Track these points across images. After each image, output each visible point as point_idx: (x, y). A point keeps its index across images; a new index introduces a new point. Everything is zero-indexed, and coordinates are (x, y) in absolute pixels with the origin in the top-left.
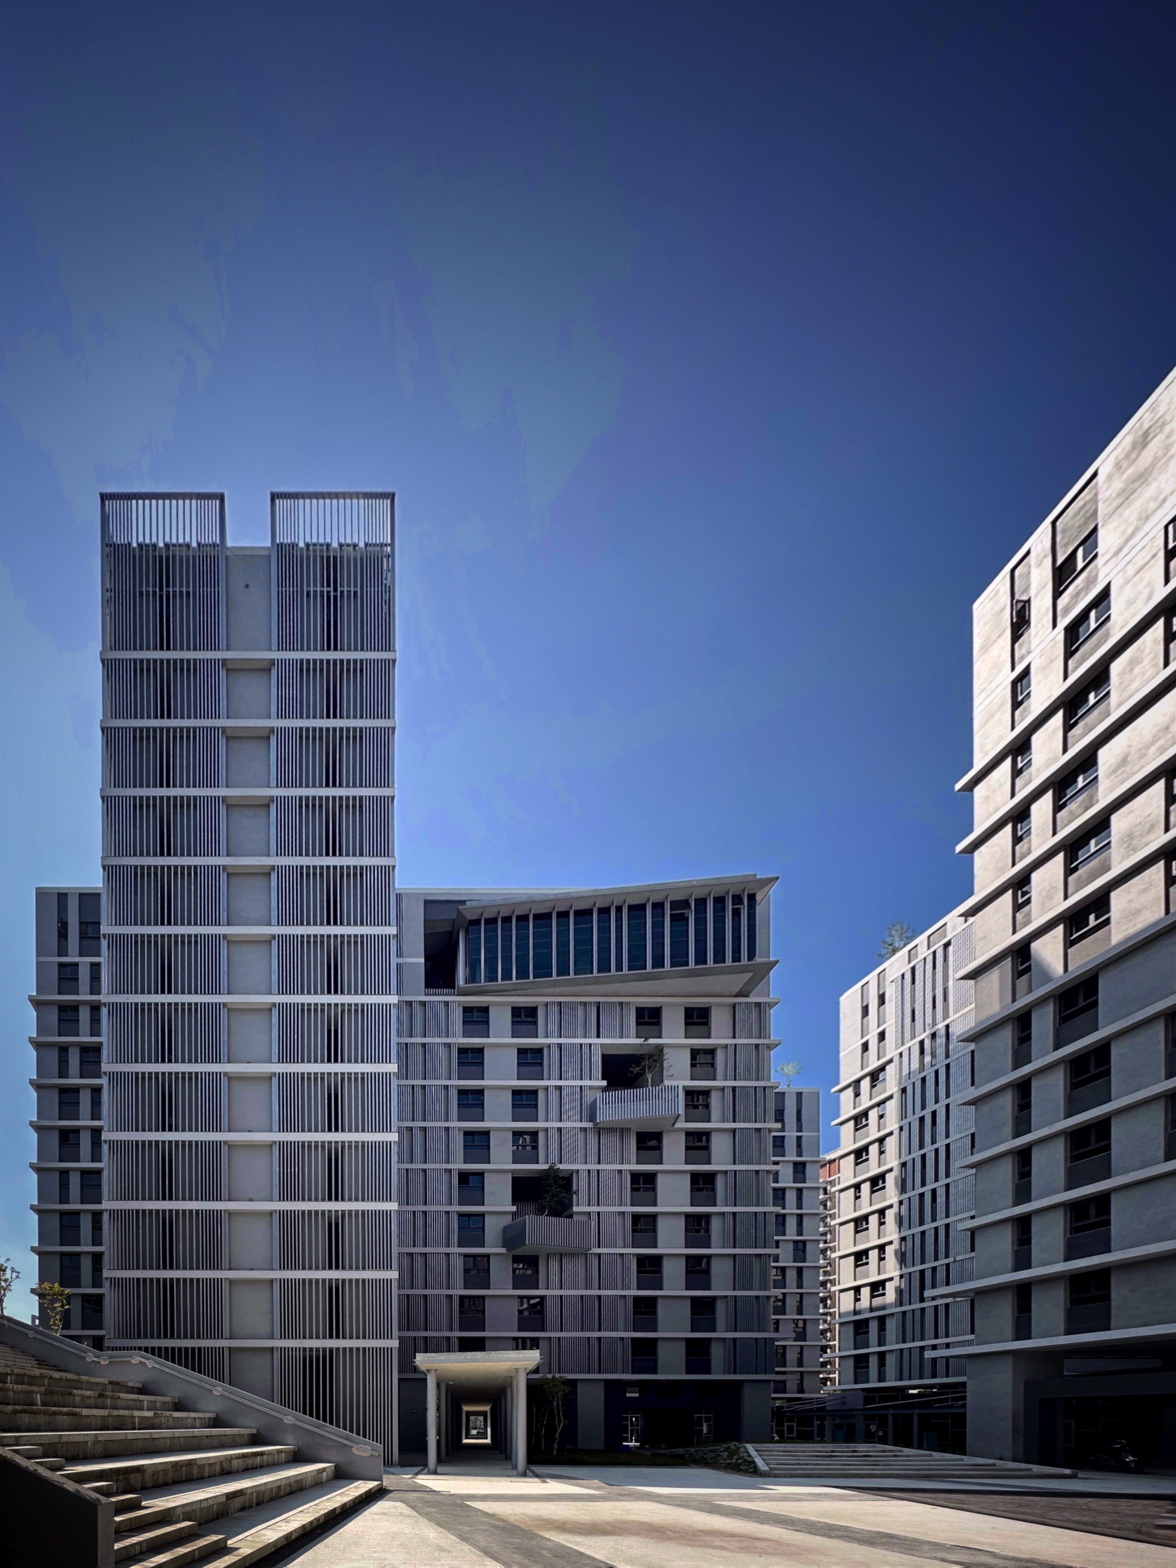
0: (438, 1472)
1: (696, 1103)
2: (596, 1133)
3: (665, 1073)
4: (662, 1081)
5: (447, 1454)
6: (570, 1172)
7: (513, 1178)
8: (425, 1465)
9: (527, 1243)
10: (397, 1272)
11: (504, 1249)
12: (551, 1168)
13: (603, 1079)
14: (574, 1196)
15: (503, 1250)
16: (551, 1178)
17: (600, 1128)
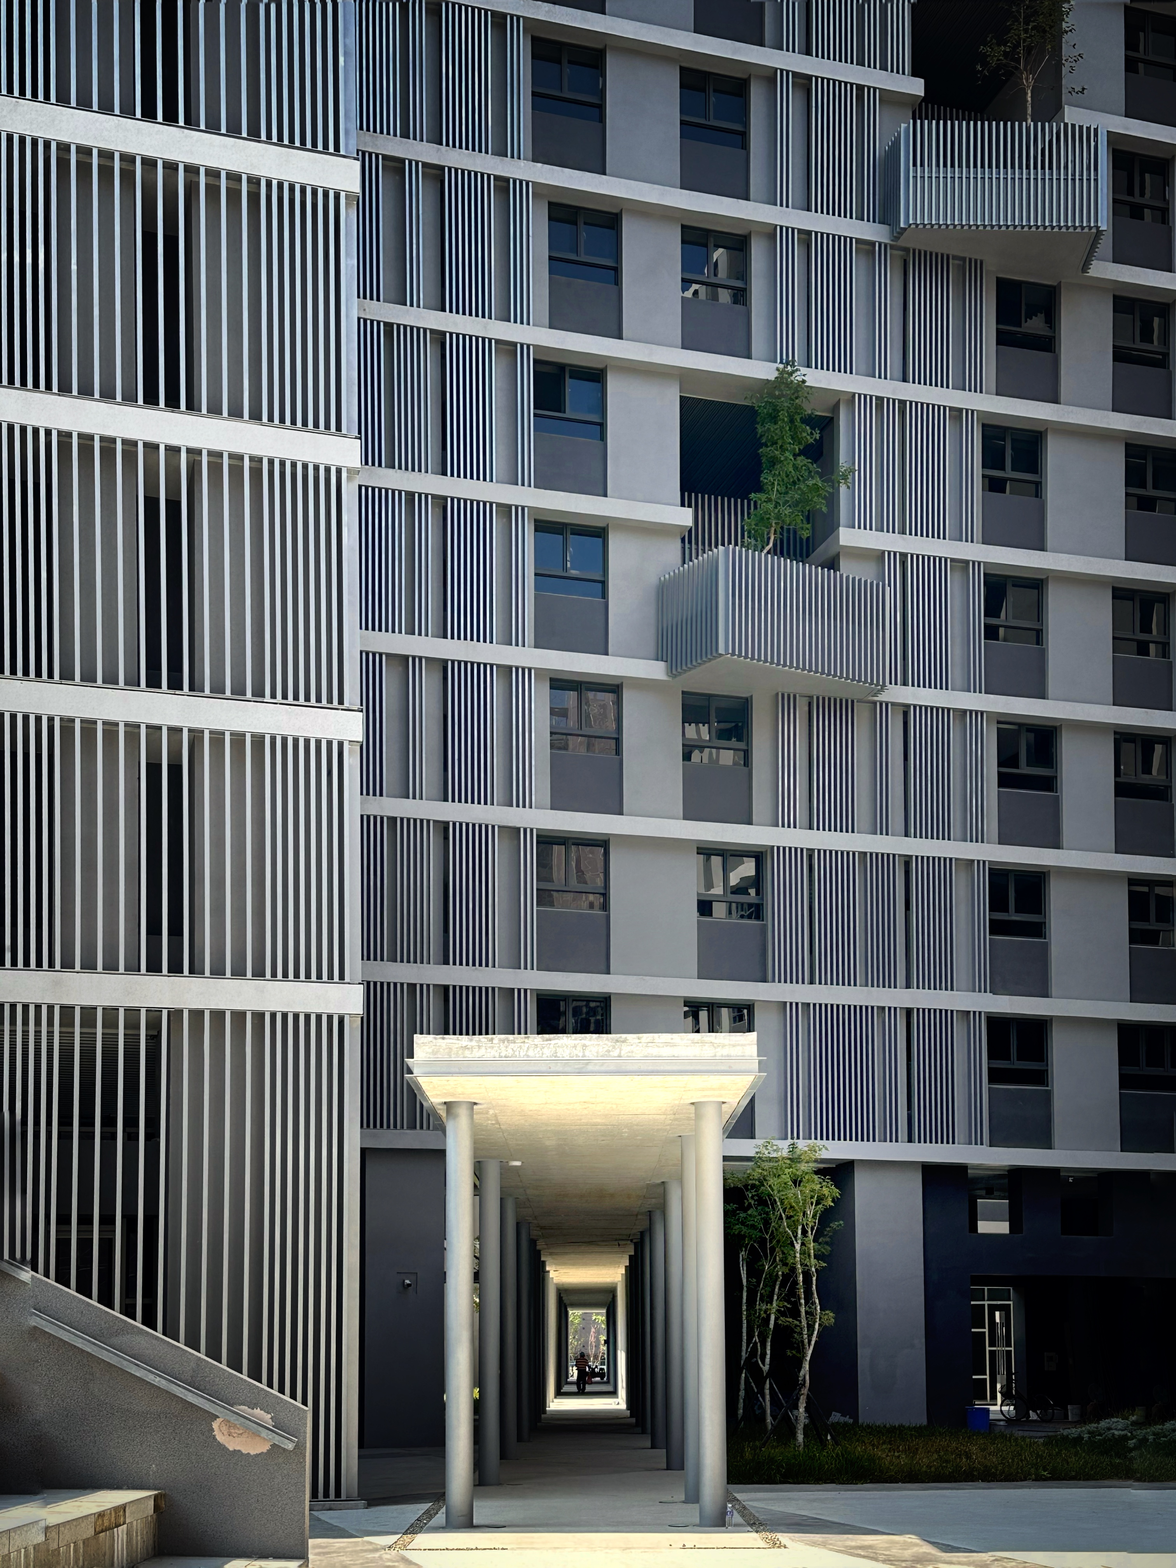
0: (475, 1522)
1: (1137, 199)
2: (899, 264)
3: (1067, 82)
4: (1058, 108)
5: (504, 1455)
6: (833, 401)
7: (685, 402)
8: (439, 1495)
9: (721, 650)
10: (360, 716)
11: (661, 665)
12: (783, 380)
13: (915, 74)
14: (843, 489)
15: (656, 670)
16: (783, 415)
17: (906, 250)
